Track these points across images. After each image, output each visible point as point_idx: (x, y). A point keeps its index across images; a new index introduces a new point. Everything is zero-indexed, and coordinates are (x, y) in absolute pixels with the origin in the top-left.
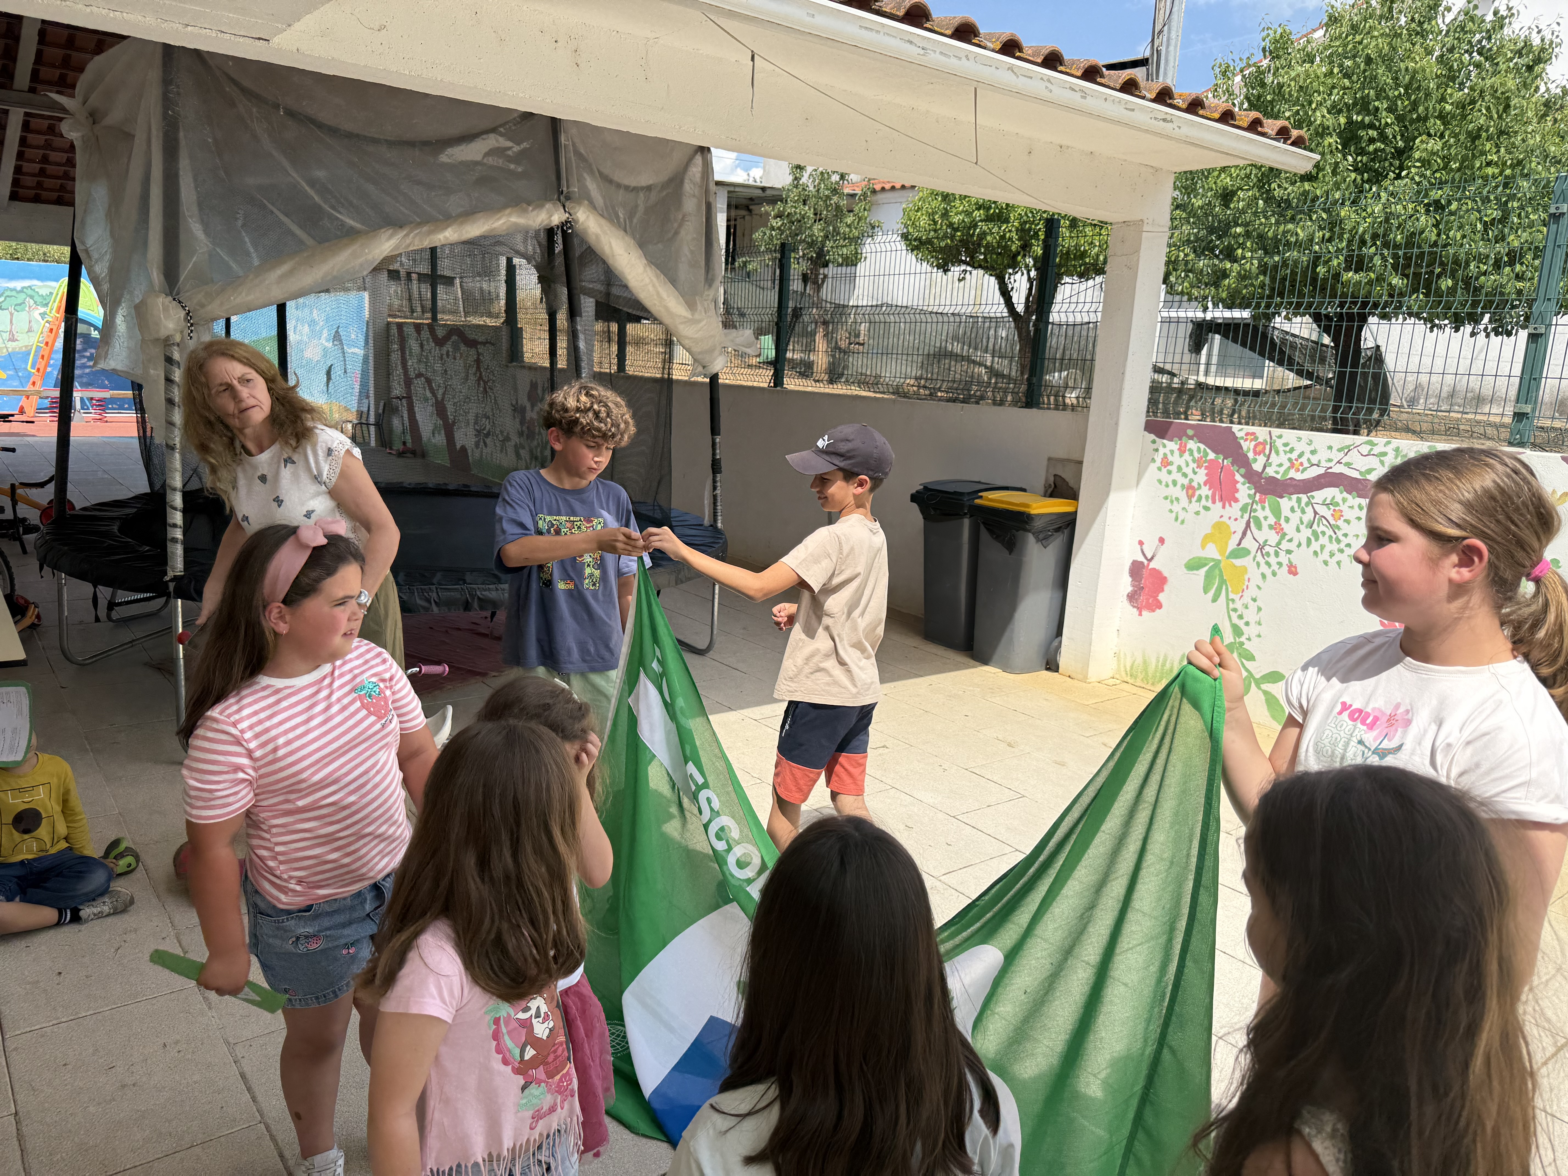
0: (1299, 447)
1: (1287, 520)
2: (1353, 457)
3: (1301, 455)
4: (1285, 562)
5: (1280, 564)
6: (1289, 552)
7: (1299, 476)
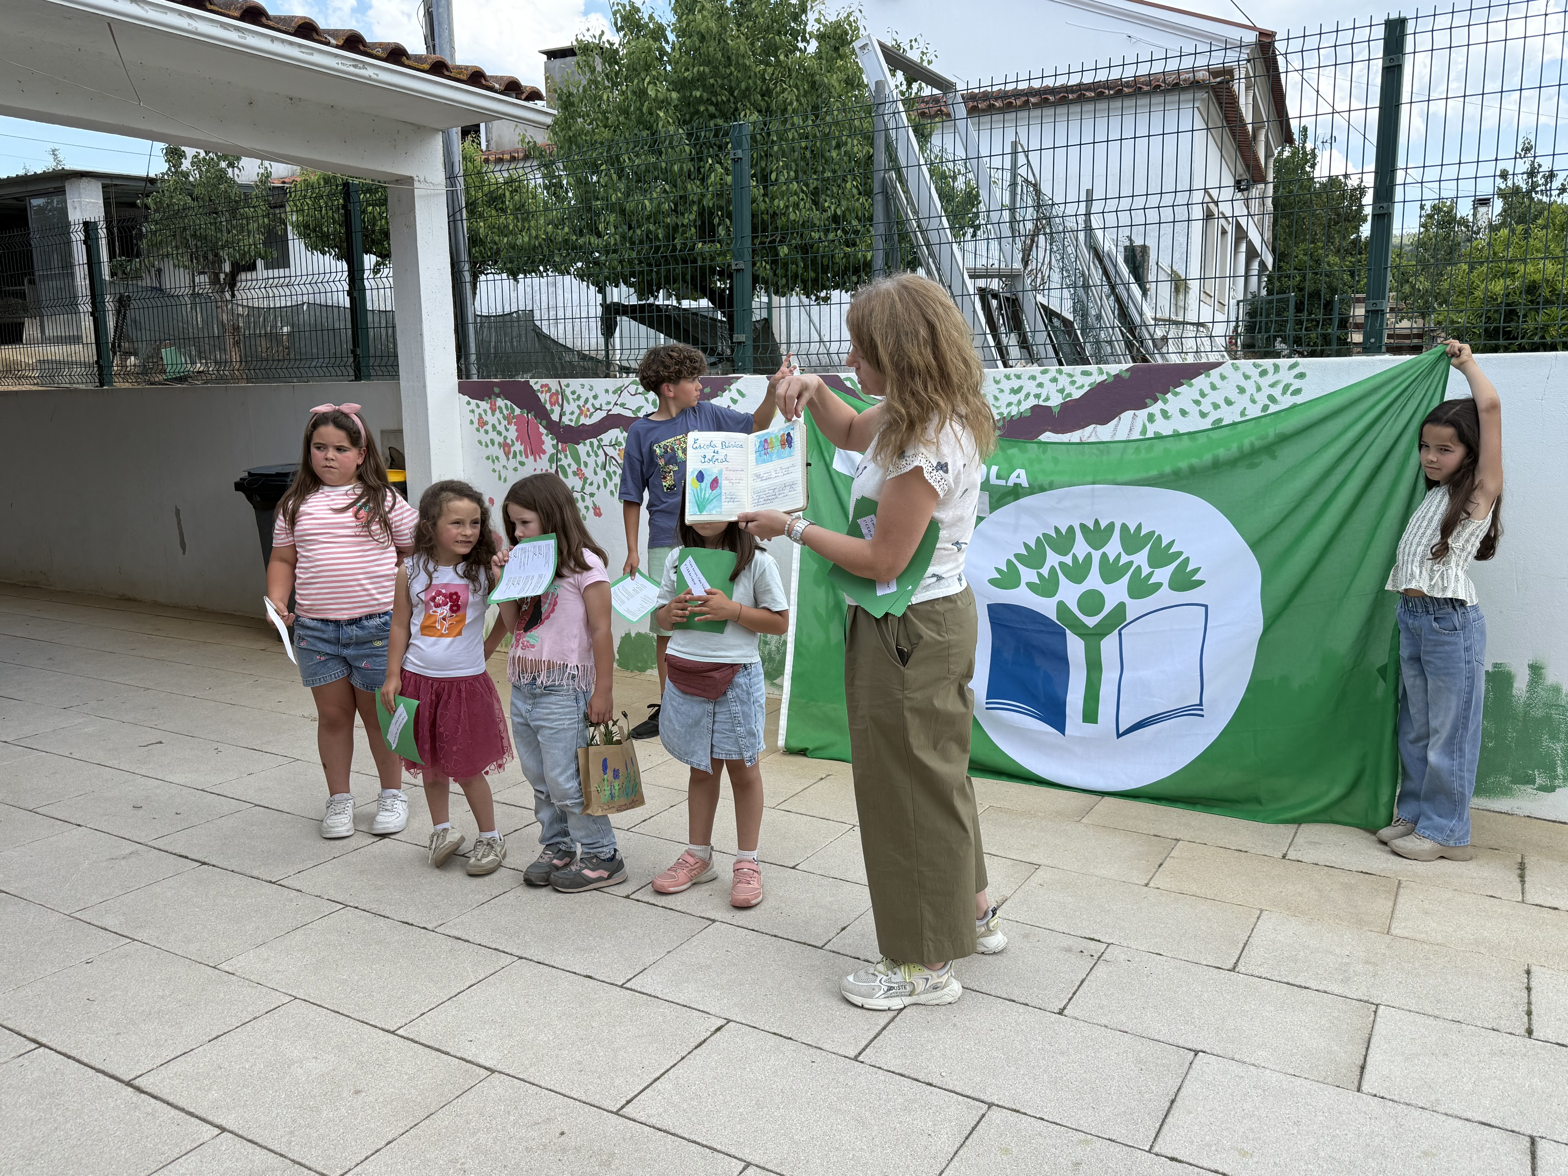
0: (585, 393)
1: (586, 465)
3: (587, 401)
4: (591, 506)
6: (592, 495)
7: (588, 422)
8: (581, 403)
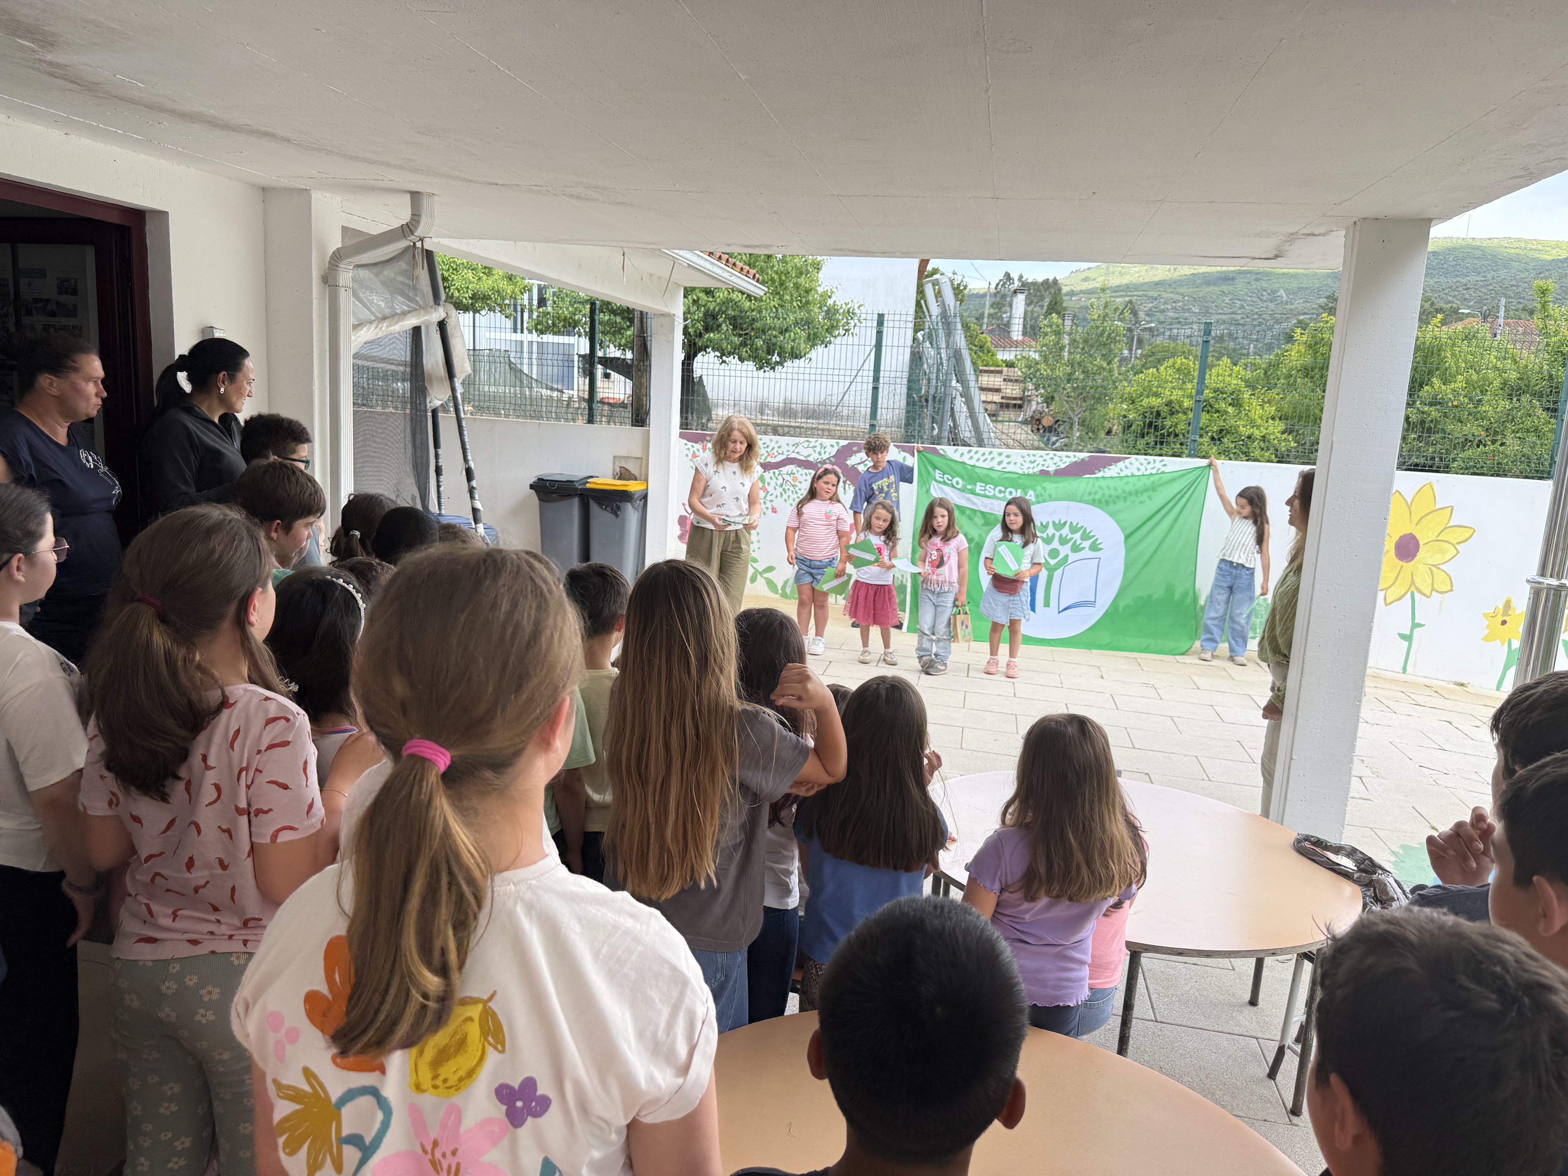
0: (772, 445)
1: (769, 484)
2: (800, 449)
3: (773, 448)
4: (770, 507)
5: (767, 508)
6: (771, 501)
7: (773, 460)
8: (769, 449)
